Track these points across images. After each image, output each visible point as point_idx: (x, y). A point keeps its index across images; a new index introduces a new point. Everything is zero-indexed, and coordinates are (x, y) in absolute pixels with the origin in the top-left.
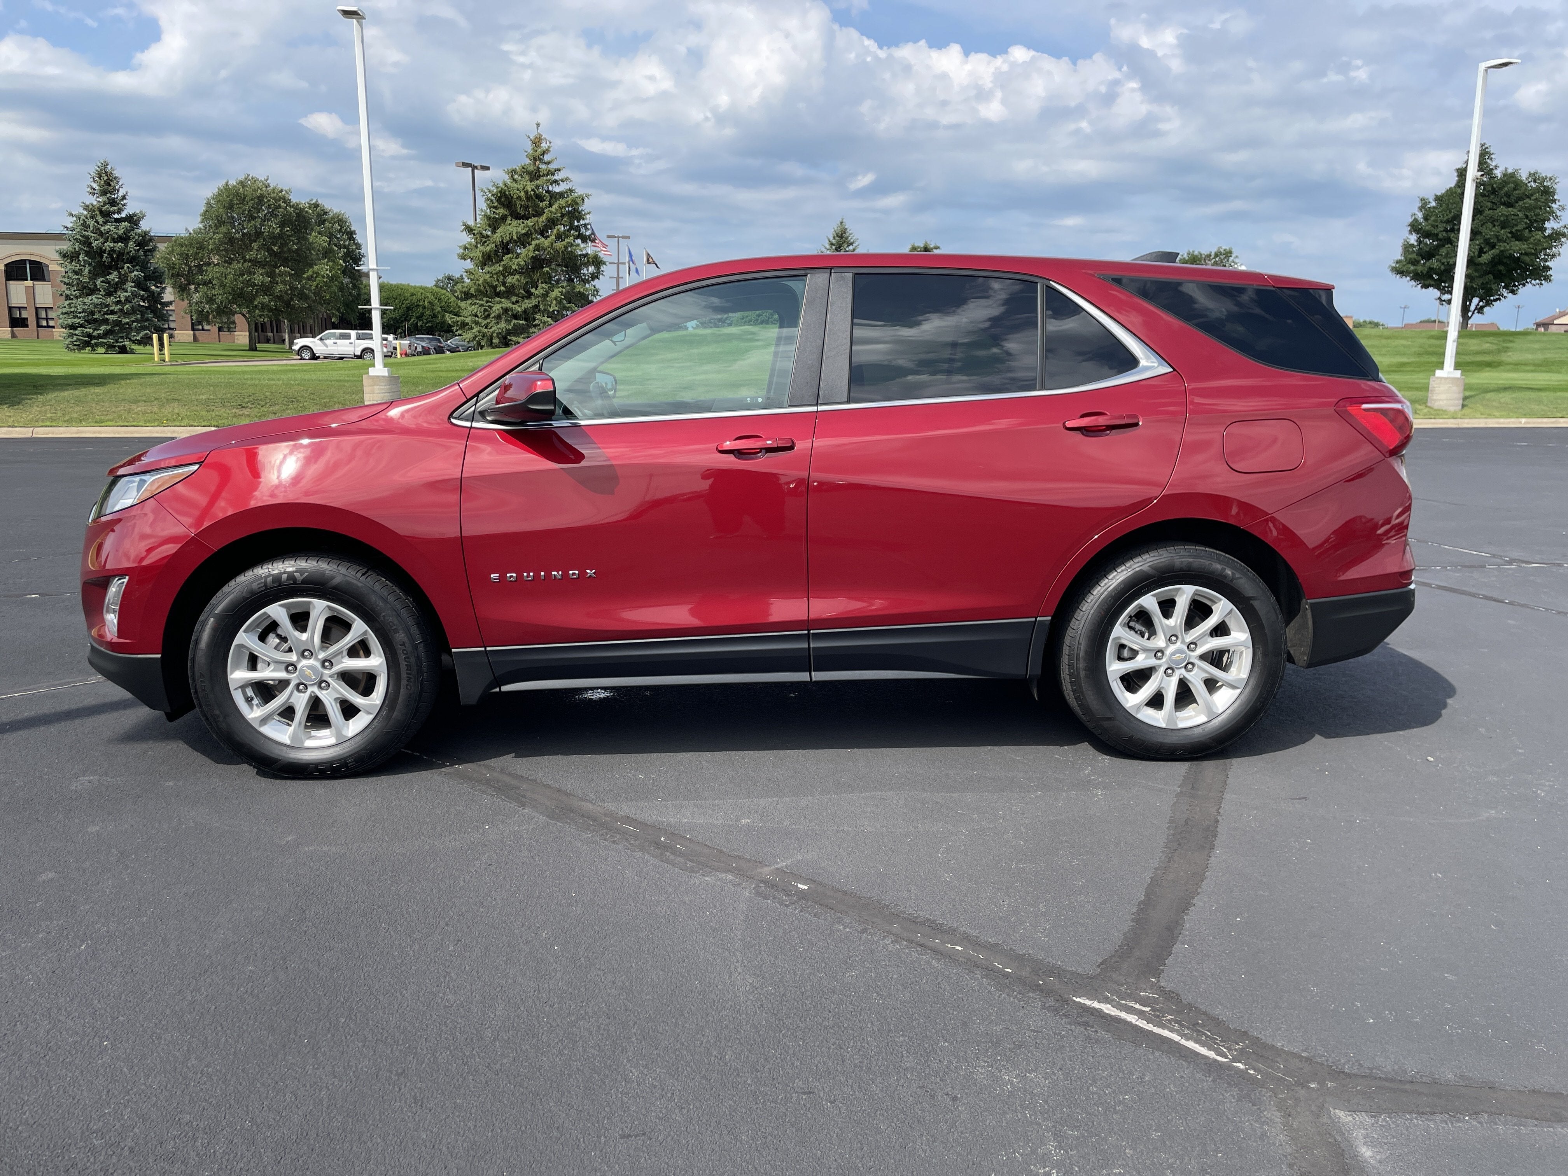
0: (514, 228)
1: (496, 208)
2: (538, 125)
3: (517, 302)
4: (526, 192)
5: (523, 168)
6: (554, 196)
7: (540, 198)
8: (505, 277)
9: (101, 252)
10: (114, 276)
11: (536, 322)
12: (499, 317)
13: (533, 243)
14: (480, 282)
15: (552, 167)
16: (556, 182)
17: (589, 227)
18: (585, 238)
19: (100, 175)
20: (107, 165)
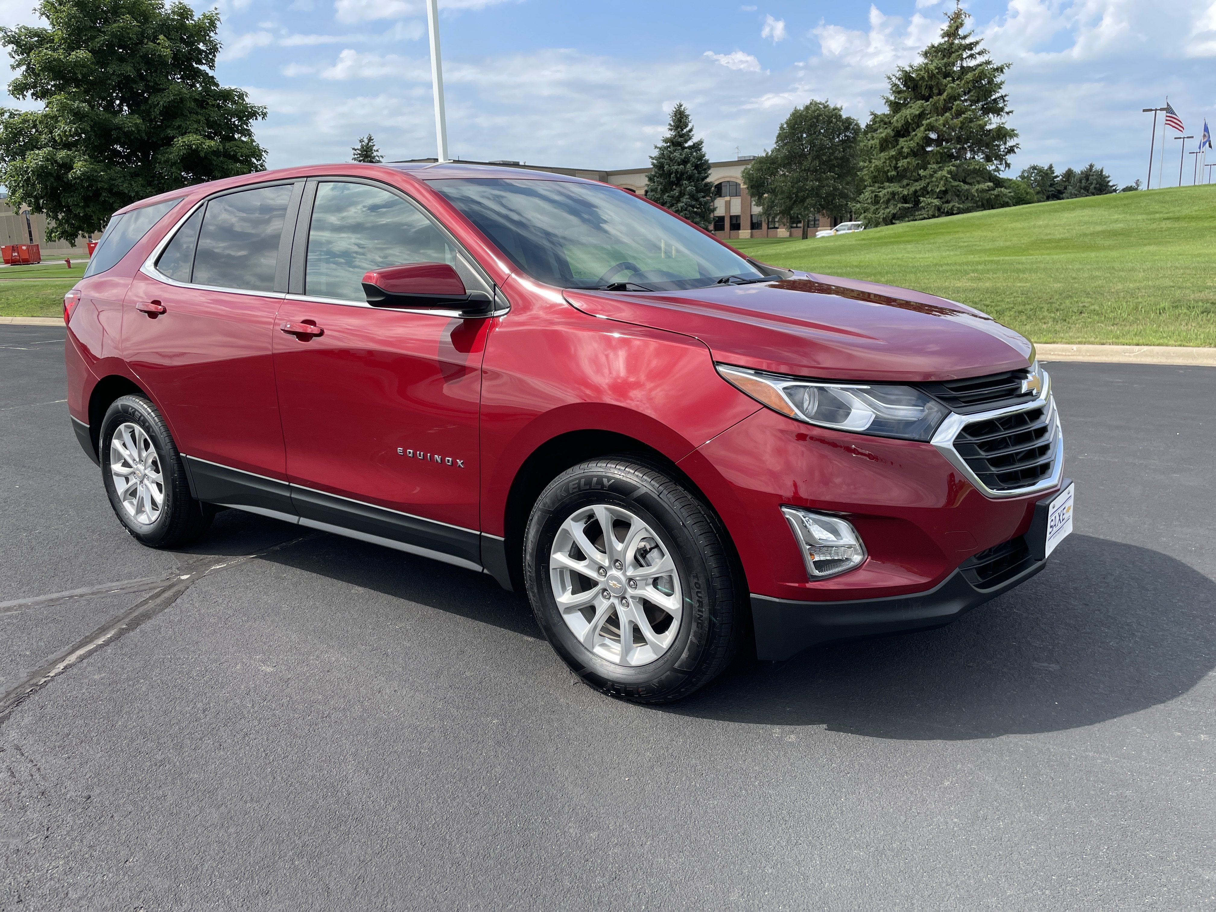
0: (913, 109)
1: (900, 93)
3: (908, 185)
4: (931, 72)
5: (935, 47)
6: (963, 71)
7: (947, 75)
8: (897, 160)
9: (670, 173)
10: (676, 193)
11: (922, 204)
12: (888, 201)
13: (924, 122)
14: (872, 169)
15: (968, 41)
16: (972, 56)
17: (1006, 99)
18: (998, 111)
19: (676, 116)
20: (681, 106)
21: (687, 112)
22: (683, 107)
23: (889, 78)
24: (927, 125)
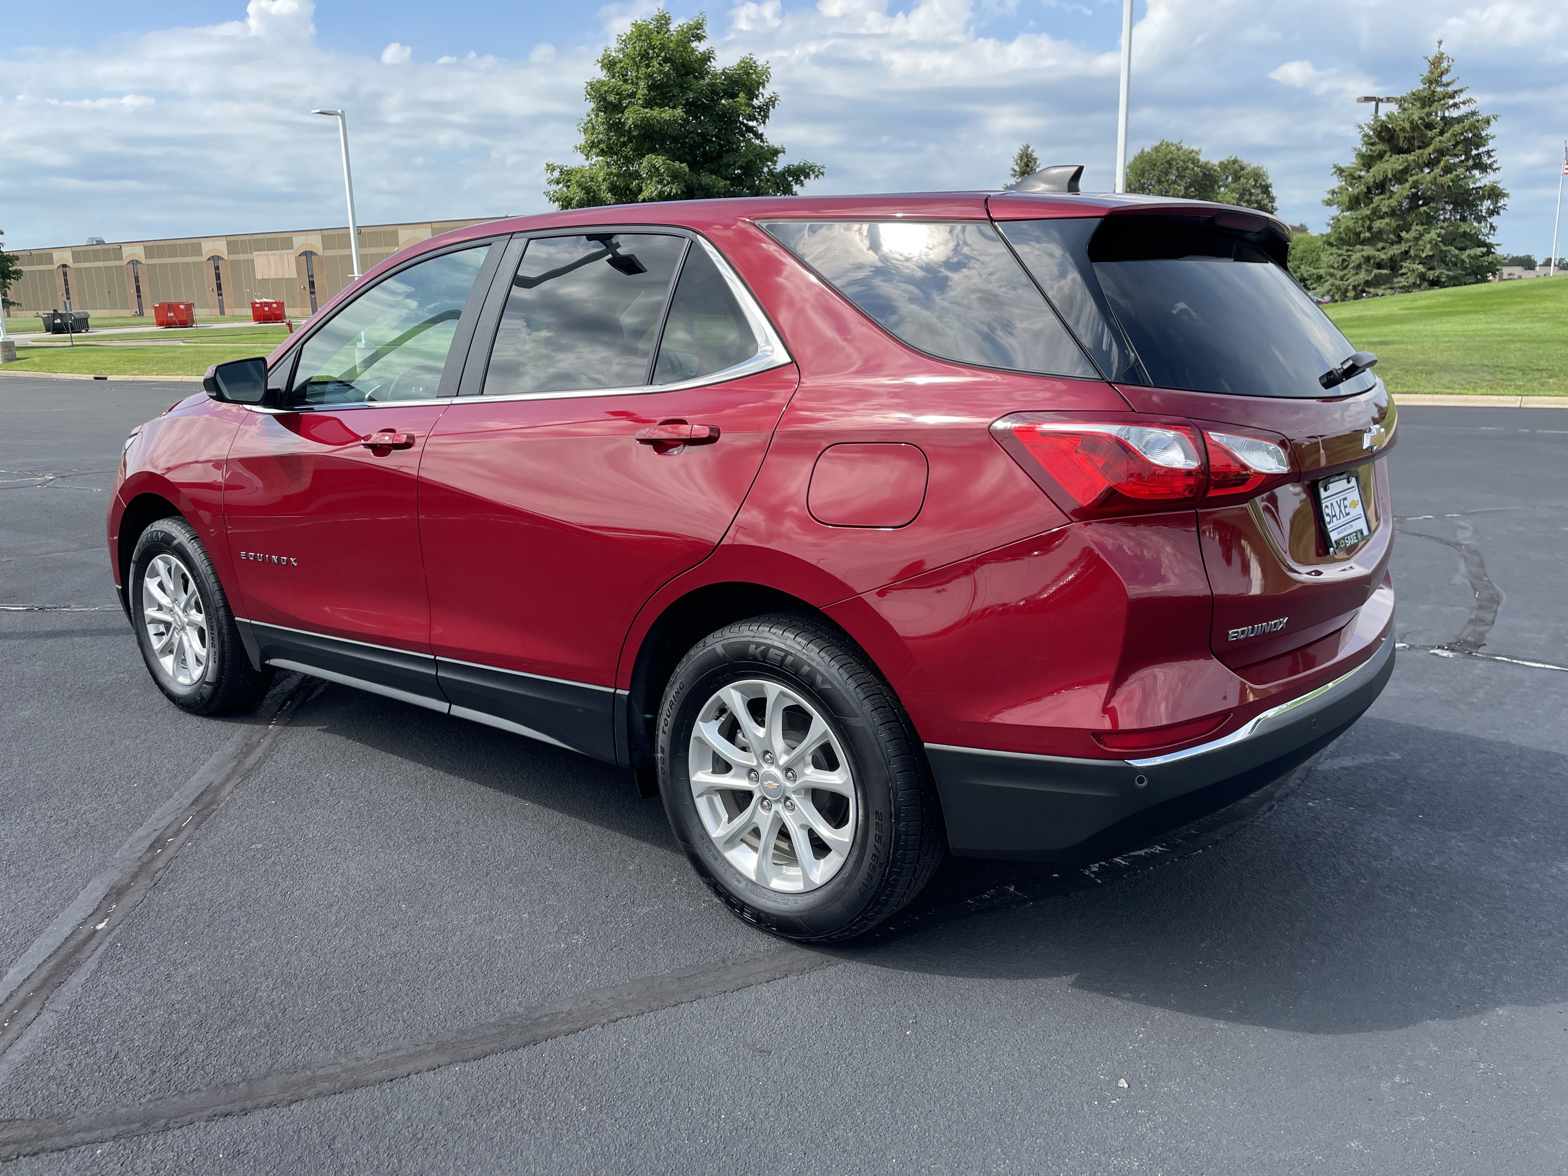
0: (1393, 164)
1: (1373, 144)
2: (1440, 42)
3: (1383, 248)
4: (1412, 122)
5: (1414, 94)
6: (1448, 122)
7: (1430, 126)
8: (1372, 221)
11: (1403, 271)
12: (1359, 267)
13: (1411, 179)
14: (1341, 230)
15: (1450, 89)
16: (1455, 105)
17: (1492, 154)
18: (1484, 168)
19: (1021, 158)
20: (1029, 147)
21: (1035, 155)
22: (1030, 150)
23: (1360, 127)
24: (1414, 182)
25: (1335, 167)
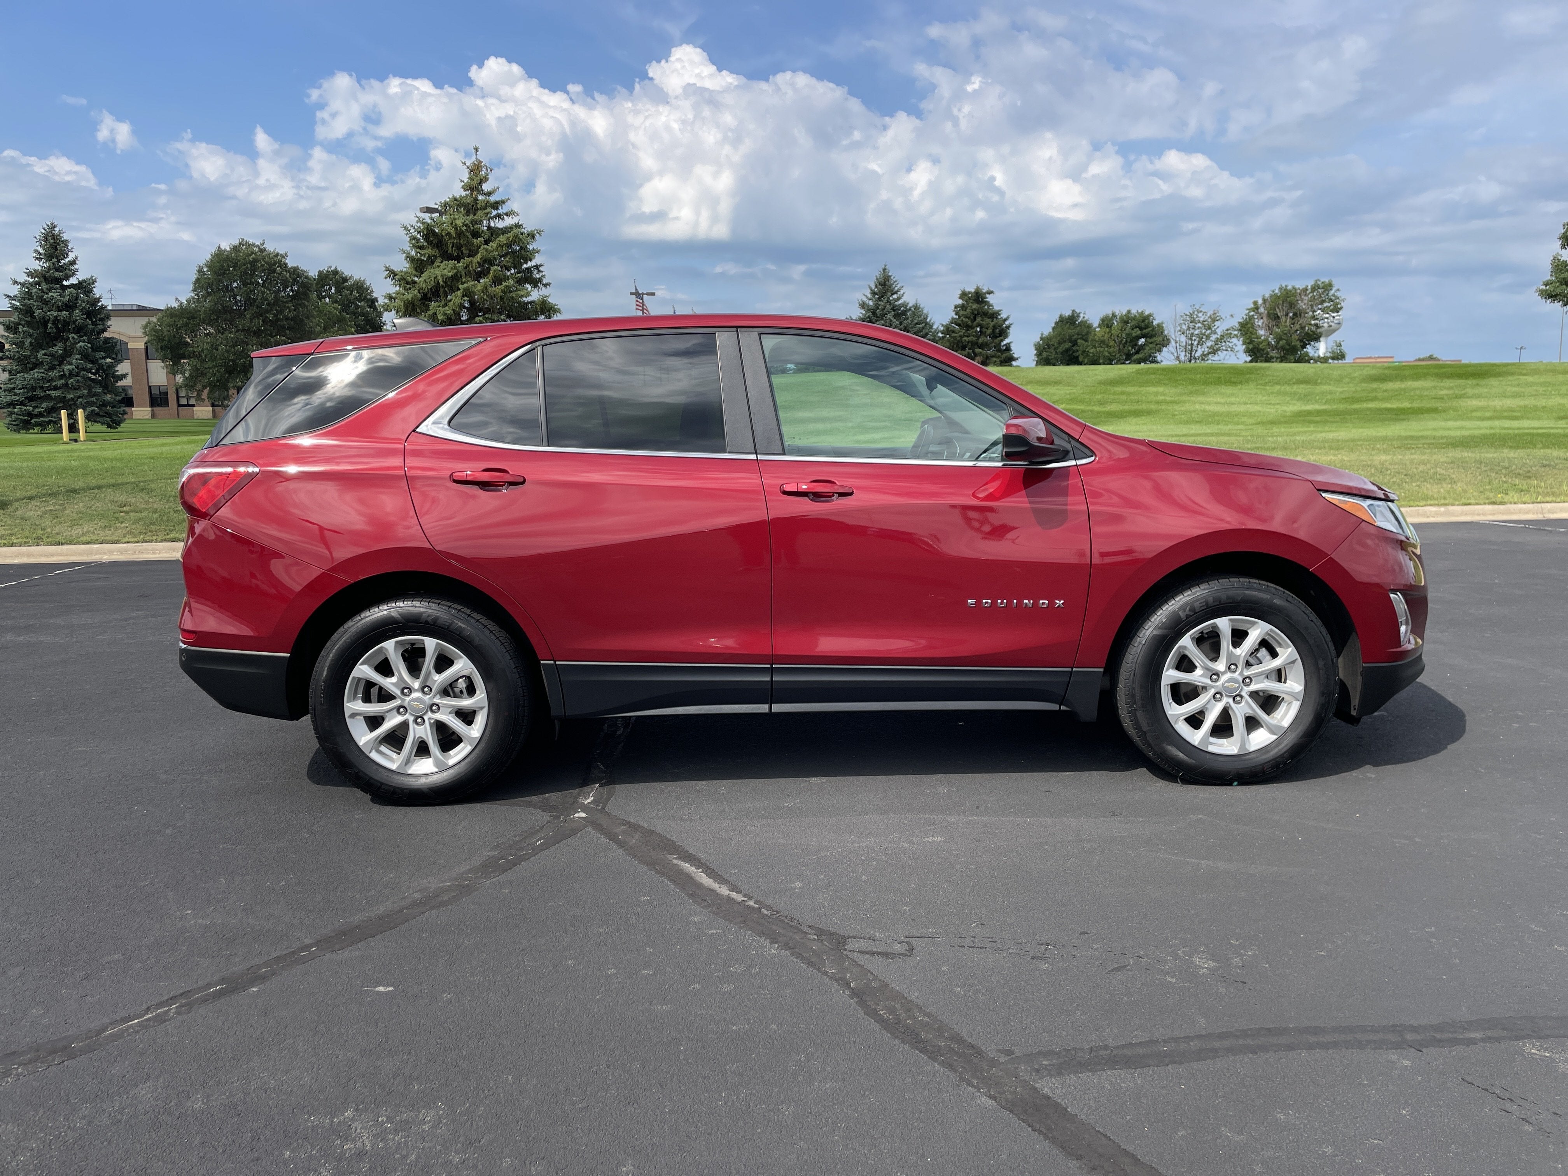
0: (443, 270)
1: (422, 248)
2: (476, 149)
4: (456, 227)
5: (456, 199)
6: (494, 232)
7: (476, 234)
9: (44, 322)
10: (58, 349)
15: (492, 199)
16: (499, 216)
17: (541, 269)
18: (535, 283)
19: (46, 239)
20: (55, 227)
21: (65, 237)
22: (57, 230)
23: (406, 228)
24: (464, 290)
25: (387, 269)
